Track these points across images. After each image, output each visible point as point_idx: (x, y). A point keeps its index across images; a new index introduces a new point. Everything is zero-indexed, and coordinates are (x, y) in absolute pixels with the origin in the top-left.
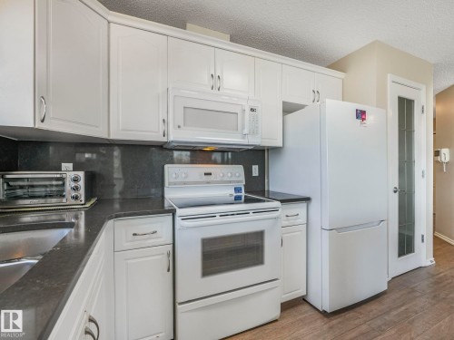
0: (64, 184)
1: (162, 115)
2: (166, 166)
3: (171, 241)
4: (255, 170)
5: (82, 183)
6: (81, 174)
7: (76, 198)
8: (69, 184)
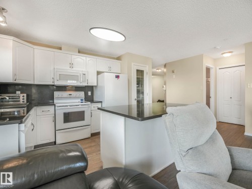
0: (19, 98)
1: (52, 76)
2: (55, 92)
3: (54, 113)
4: (90, 93)
5: (25, 98)
6: (25, 95)
7: (23, 102)
8: (21, 98)
